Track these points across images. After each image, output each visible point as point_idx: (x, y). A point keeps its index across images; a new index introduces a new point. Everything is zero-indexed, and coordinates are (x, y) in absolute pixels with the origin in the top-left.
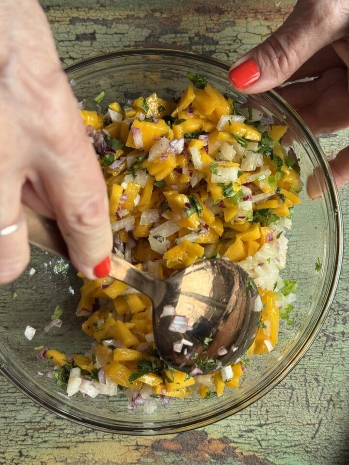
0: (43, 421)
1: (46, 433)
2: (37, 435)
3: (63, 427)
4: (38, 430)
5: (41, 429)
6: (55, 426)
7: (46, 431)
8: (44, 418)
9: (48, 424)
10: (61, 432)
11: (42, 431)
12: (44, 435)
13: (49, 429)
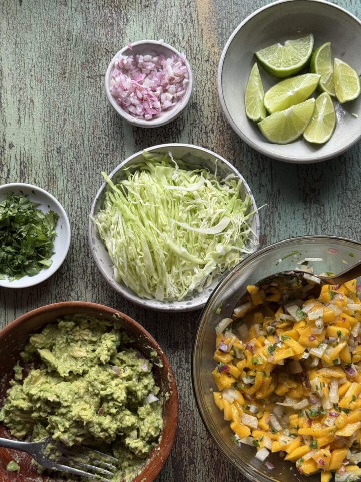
0: (185, 48)
1: (193, 45)
2: (195, 51)
3: (189, 34)
4: (191, 51)
5: (190, 49)
6: (188, 40)
7: (192, 45)
8: (184, 47)
9: (187, 44)
10: (192, 35)
11: (192, 48)
12: (194, 47)
13: (190, 44)
